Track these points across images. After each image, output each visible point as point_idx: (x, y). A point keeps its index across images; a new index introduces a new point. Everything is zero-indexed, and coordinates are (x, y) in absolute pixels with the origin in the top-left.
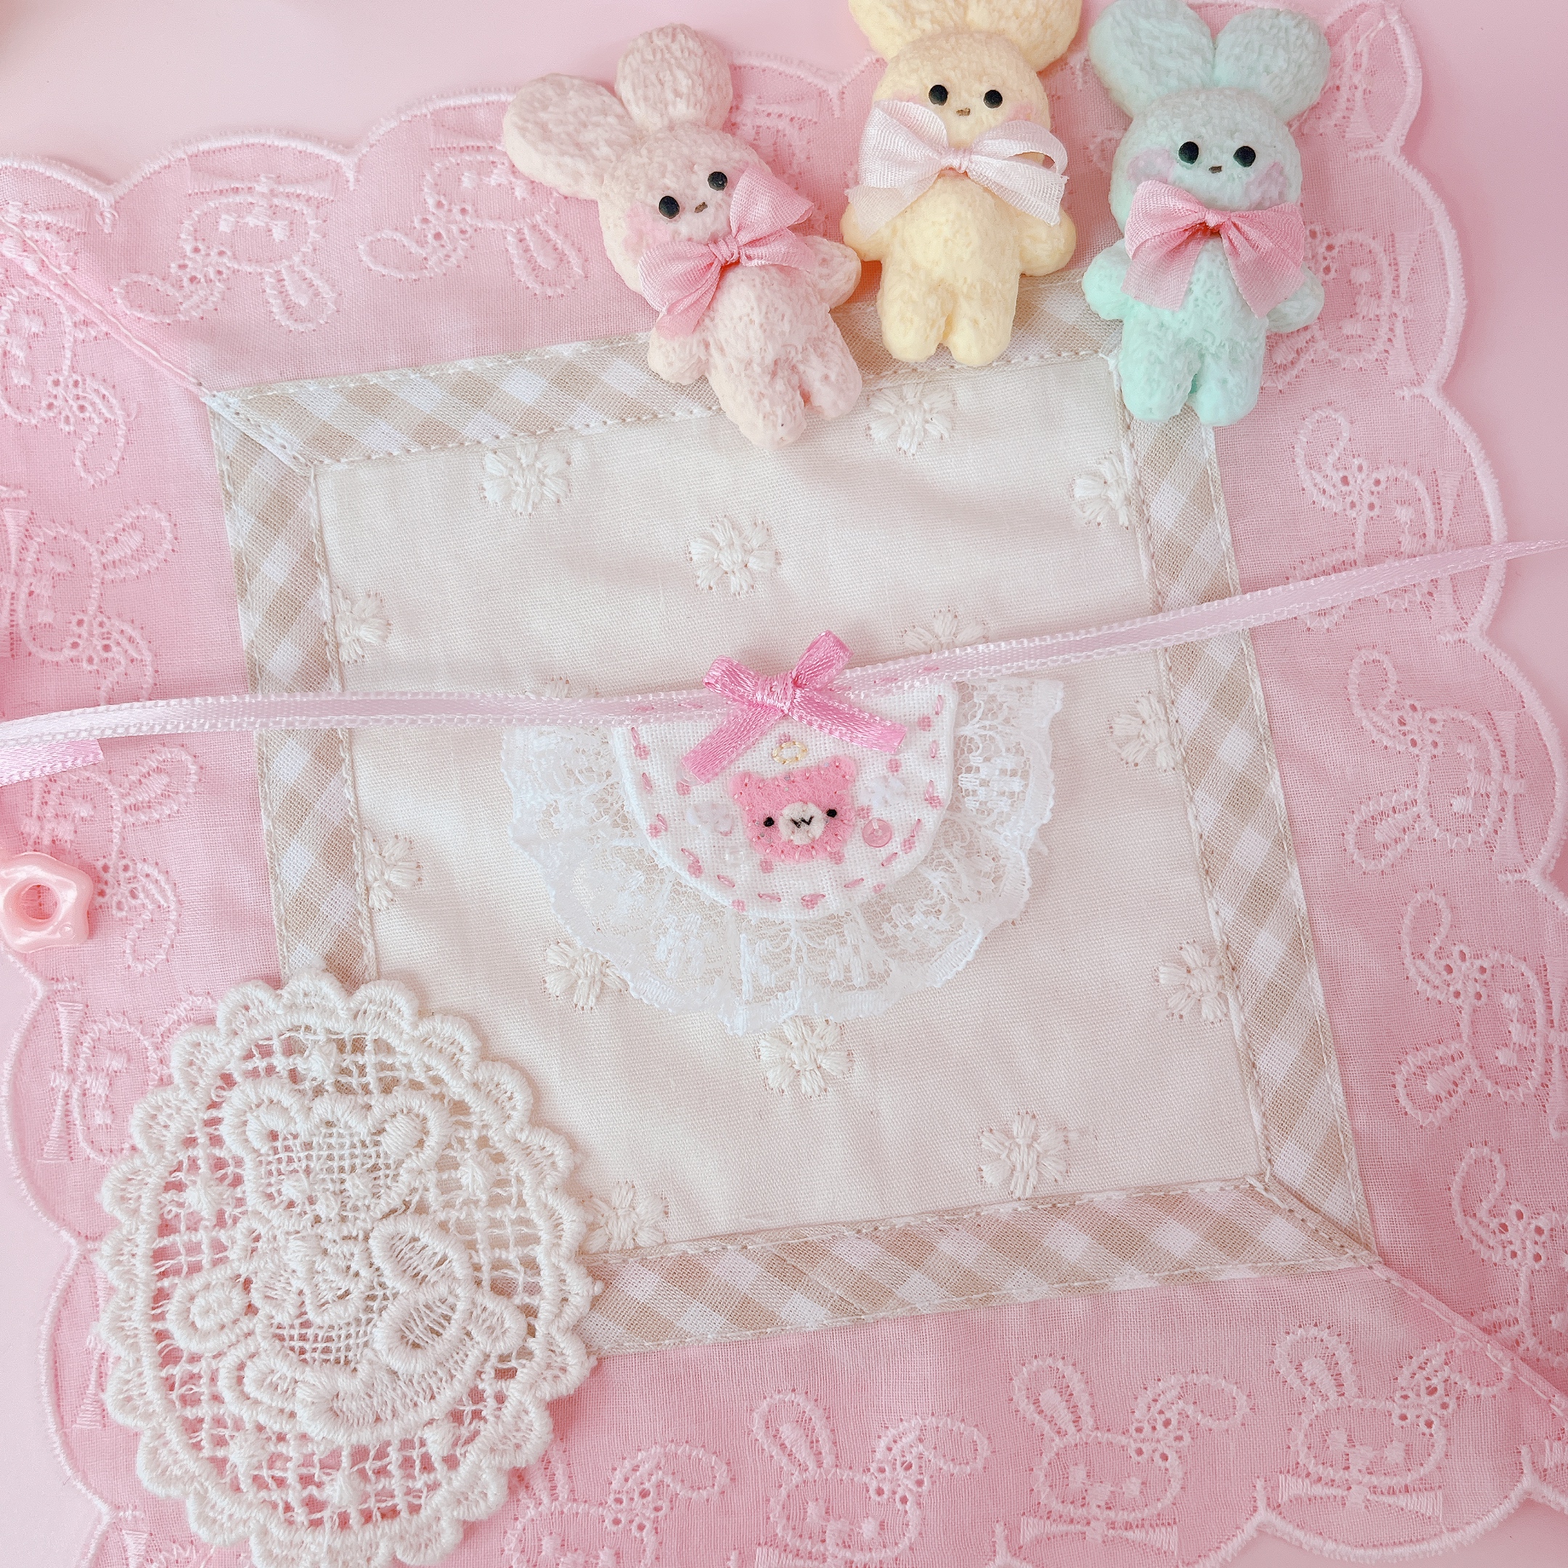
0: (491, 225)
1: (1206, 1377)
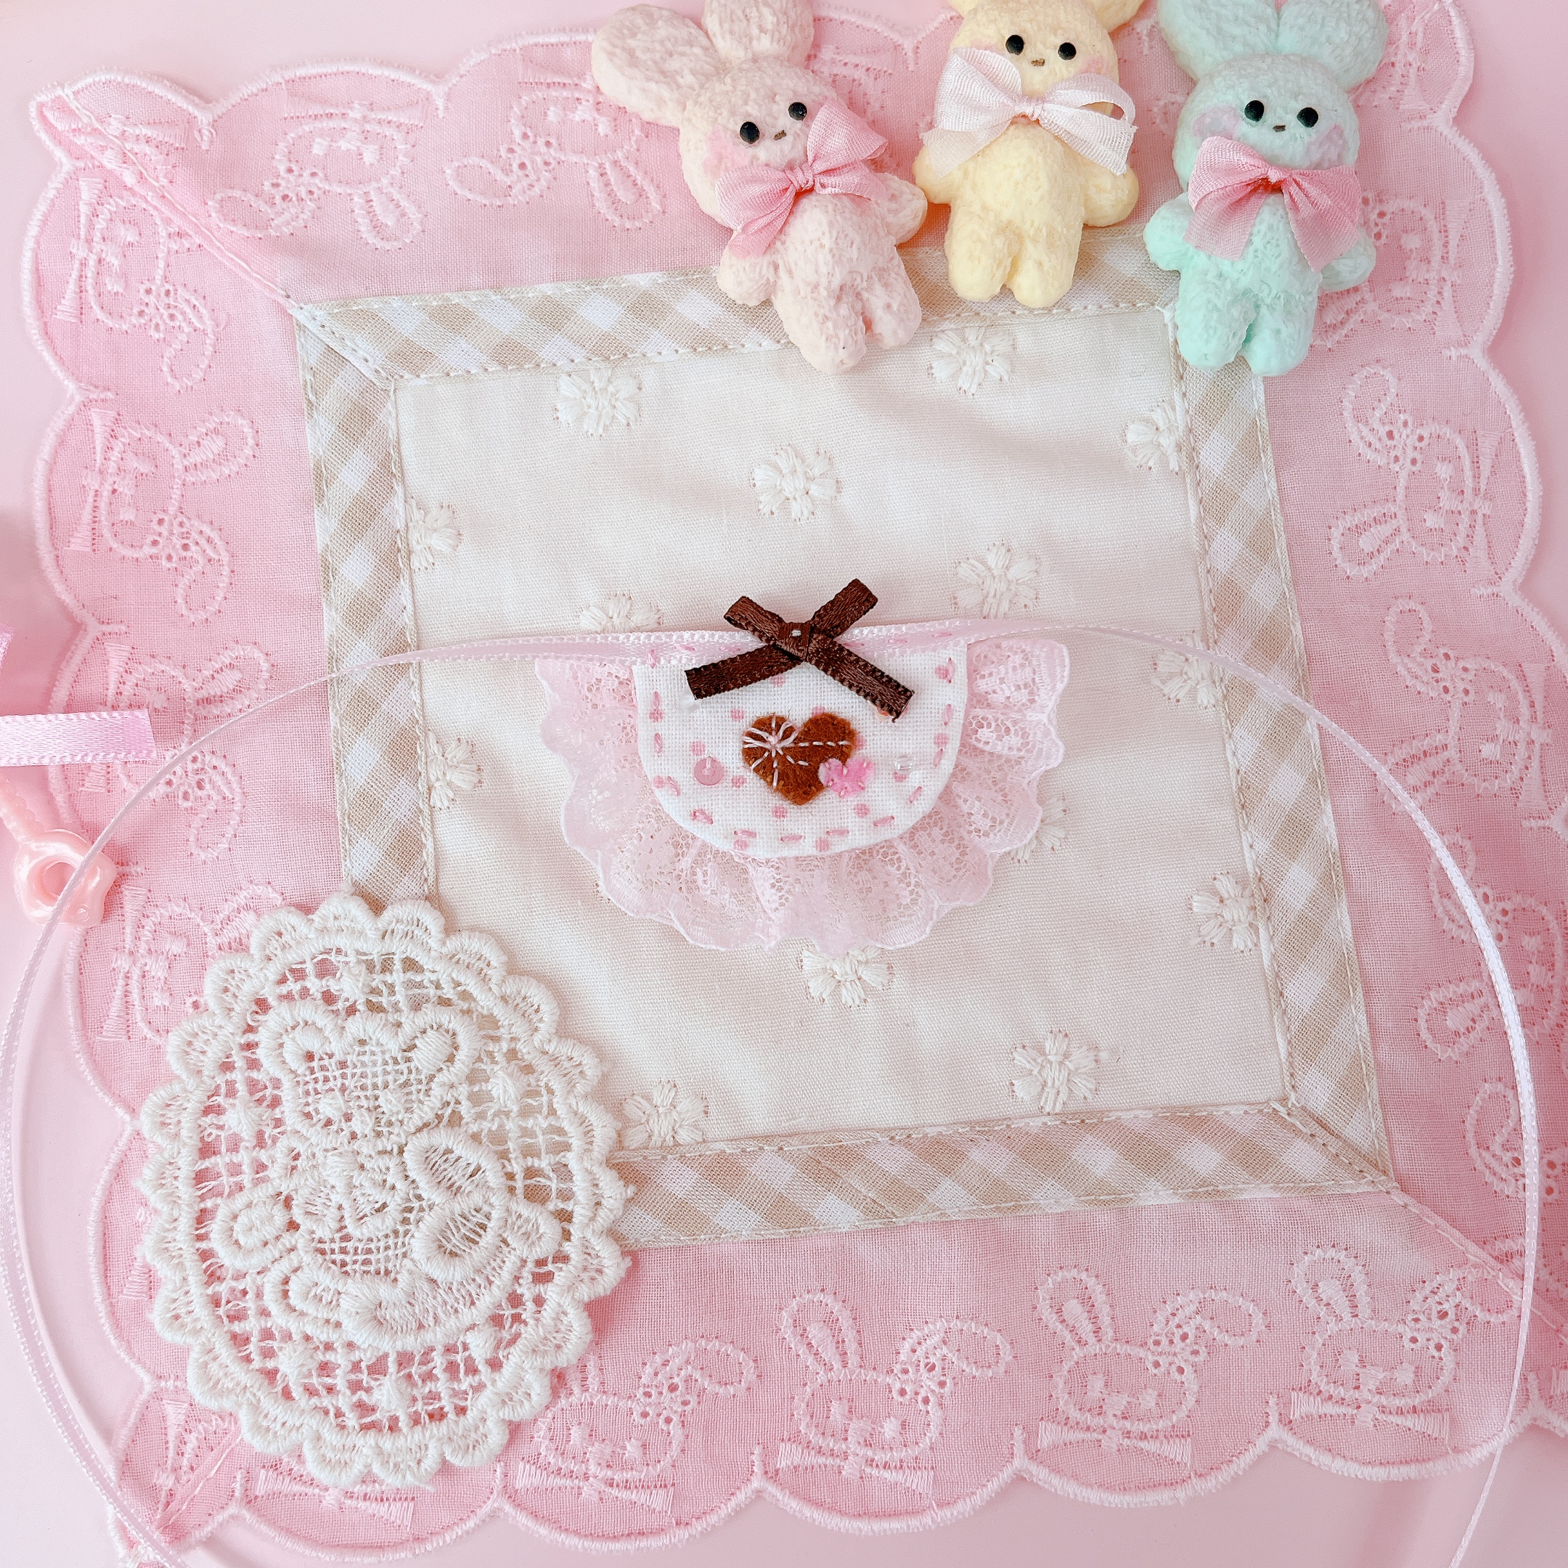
0: (574, 159)
1: (1224, 1294)
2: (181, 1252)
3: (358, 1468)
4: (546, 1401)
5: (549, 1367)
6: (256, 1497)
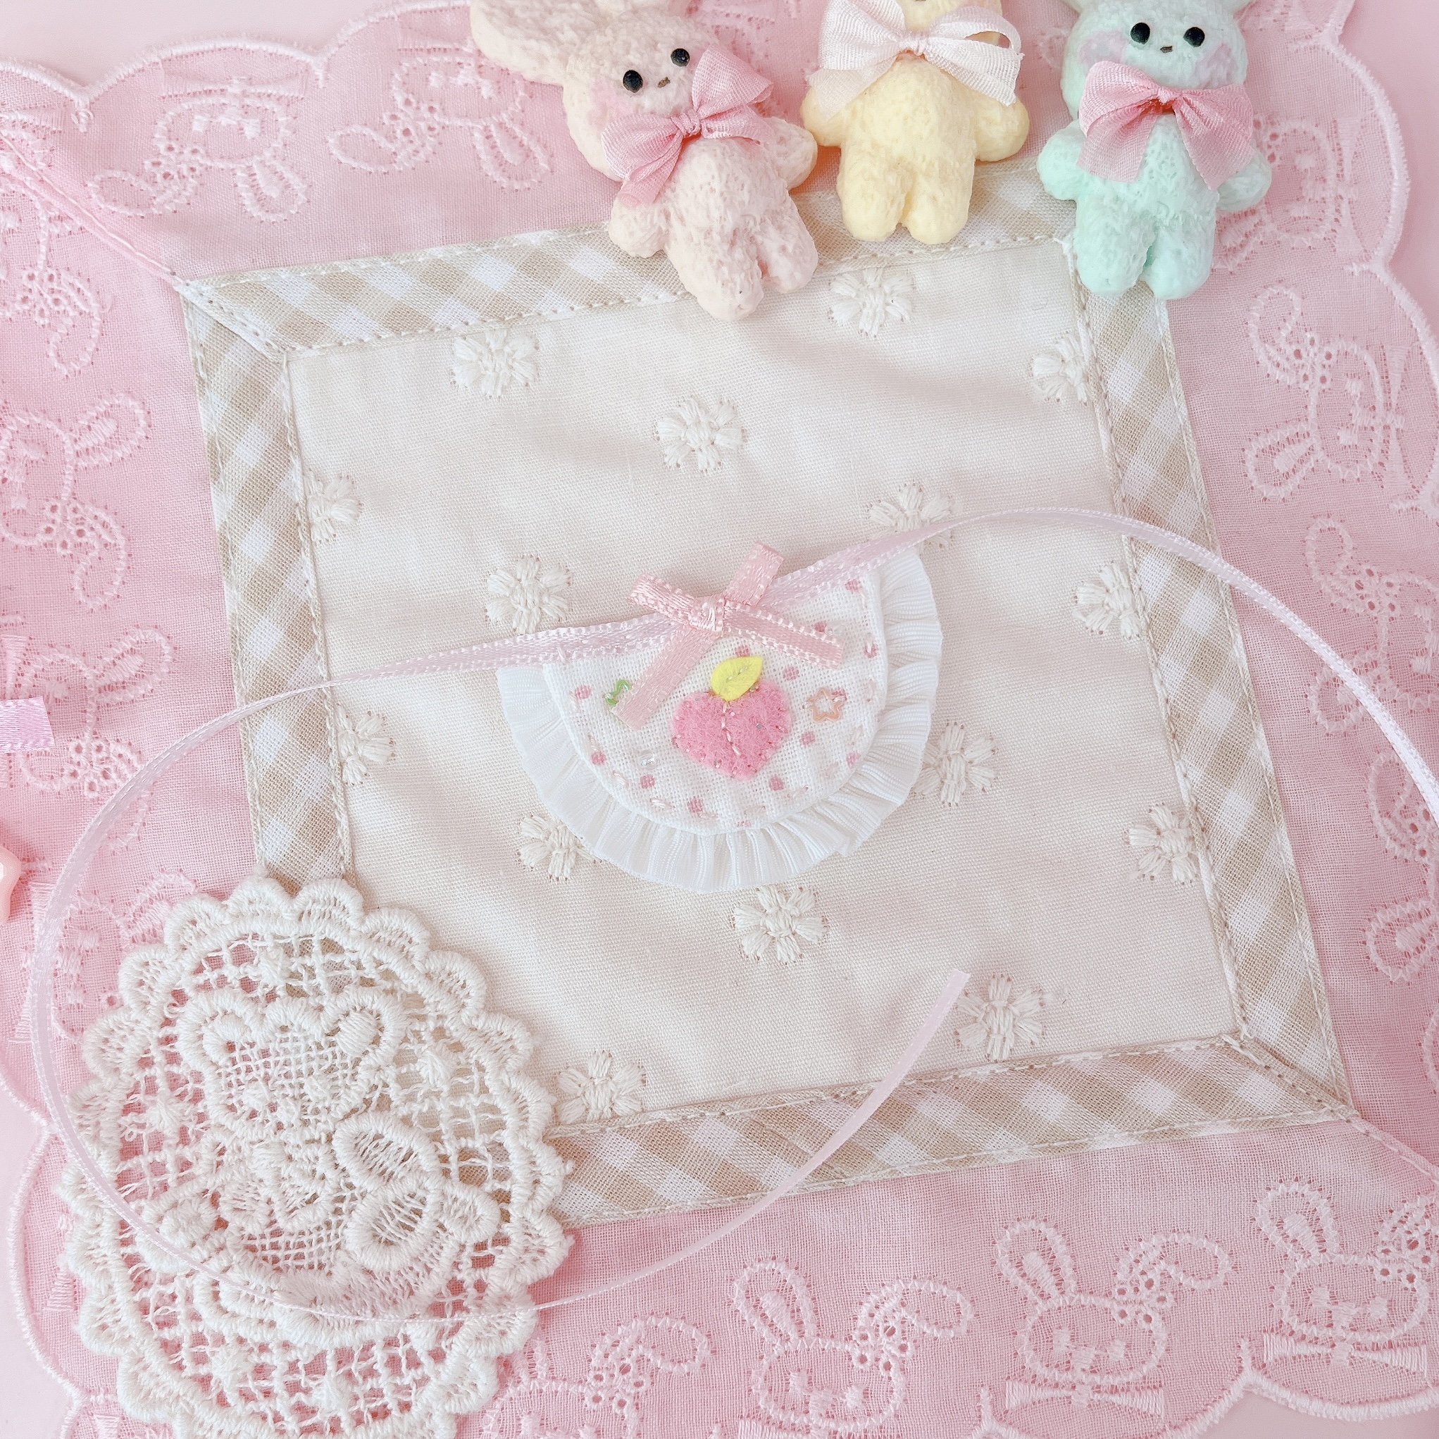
0: (459, 123)
2: (105, 1259)
4: (493, 1391)
5: (494, 1355)
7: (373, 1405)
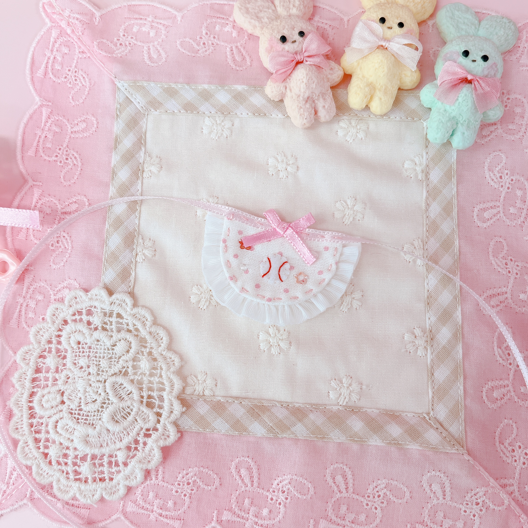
0: (223, 44)
2: (23, 406)
3: (71, 494)
4: (142, 481)
5: (144, 468)
6: (34, 498)
7: (100, 476)
